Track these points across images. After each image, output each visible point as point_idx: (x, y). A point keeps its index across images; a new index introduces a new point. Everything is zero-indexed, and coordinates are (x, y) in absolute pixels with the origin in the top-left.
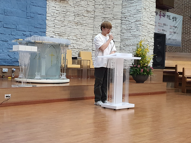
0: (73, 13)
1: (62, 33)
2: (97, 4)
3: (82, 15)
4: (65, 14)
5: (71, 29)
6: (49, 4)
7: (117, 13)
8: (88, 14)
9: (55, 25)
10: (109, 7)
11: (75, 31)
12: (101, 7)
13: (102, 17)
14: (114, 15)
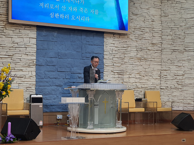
0: (136, 48)
1: (122, 72)
2: (164, 34)
3: (146, 48)
4: (125, 51)
5: (133, 65)
6: (107, 41)
7: (188, 43)
8: (154, 47)
9: (114, 63)
10: (179, 37)
11: (138, 68)
12: (170, 37)
13: (170, 49)
14: (185, 47)
